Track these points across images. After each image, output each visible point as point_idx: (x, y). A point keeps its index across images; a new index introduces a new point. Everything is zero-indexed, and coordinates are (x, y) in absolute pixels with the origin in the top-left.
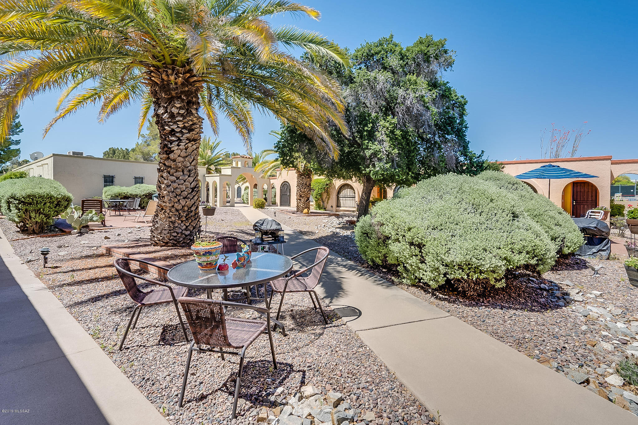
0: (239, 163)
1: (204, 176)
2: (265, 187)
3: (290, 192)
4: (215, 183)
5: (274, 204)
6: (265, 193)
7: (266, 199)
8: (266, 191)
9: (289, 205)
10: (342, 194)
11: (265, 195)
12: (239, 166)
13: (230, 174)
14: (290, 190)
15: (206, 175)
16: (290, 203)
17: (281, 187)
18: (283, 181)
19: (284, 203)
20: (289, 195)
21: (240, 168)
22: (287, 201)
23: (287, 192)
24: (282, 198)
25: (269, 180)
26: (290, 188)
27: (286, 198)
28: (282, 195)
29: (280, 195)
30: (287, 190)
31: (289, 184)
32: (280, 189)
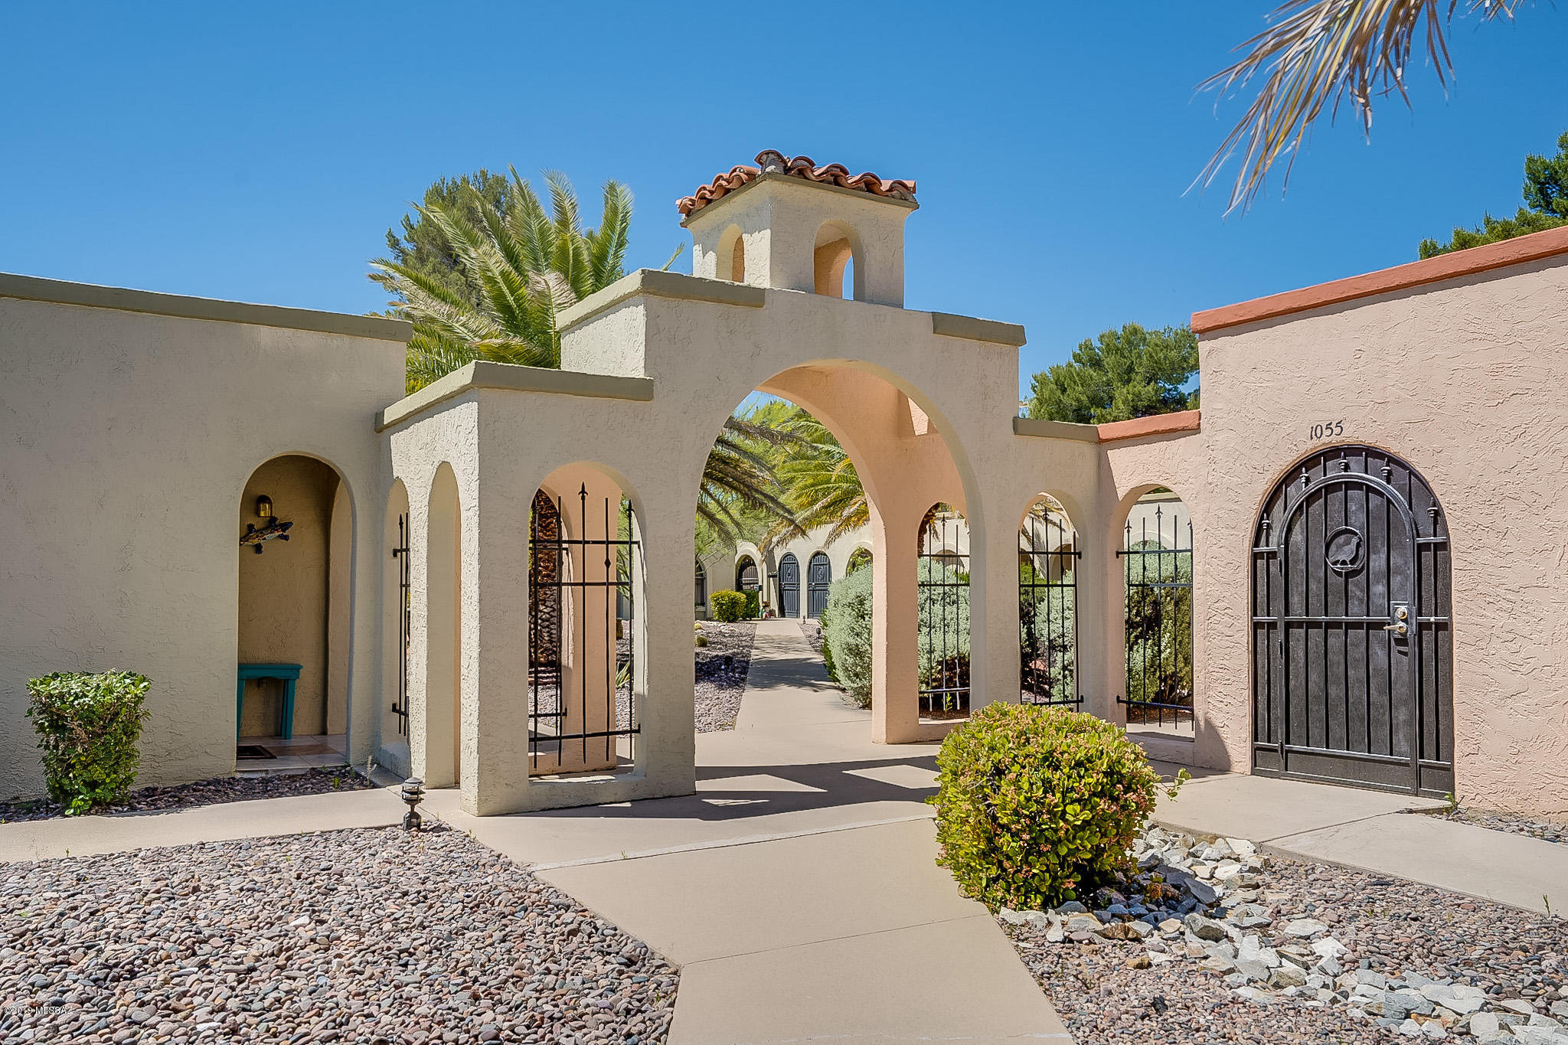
0: (758, 248)
1: (378, 422)
3: (1430, 595)
9: (1423, 775)
12: (759, 273)
13: (633, 367)
14: (1431, 553)
16: (1430, 738)
17: (1260, 532)
18: (1308, 446)
19: (1316, 731)
20: (1422, 626)
21: (756, 297)
22: (1380, 714)
23: (1379, 589)
24: (1279, 663)
25: (1087, 450)
26: (1426, 524)
27: (1356, 674)
28: (1288, 625)
29: (1256, 626)
30: (1378, 562)
31: (1417, 486)
32: (1256, 557)
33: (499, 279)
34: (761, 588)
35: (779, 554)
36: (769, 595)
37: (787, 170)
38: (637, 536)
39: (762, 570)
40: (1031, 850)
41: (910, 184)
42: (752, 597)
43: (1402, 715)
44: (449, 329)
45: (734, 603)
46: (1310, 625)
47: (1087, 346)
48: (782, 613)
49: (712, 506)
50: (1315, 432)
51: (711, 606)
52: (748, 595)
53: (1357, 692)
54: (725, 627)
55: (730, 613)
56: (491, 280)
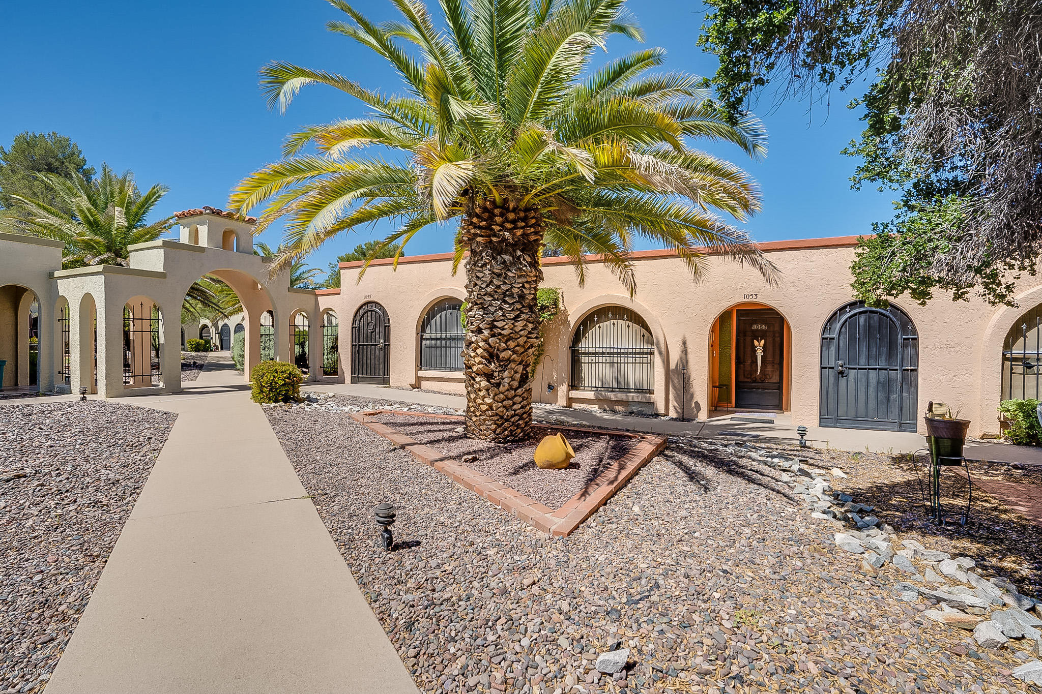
0: (203, 231)
1: (51, 275)
2: (302, 322)
3: (387, 337)
4: (87, 301)
5: (332, 372)
6: (300, 339)
7: (301, 361)
8: (305, 335)
9: (385, 380)
10: (587, 344)
11: (302, 345)
12: (203, 242)
13: (160, 268)
14: (387, 328)
15: (57, 274)
16: (386, 371)
17: (354, 322)
18: (364, 301)
19: (365, 372)
20: (385, 345)
21: (202, 250)
22: (377, 366)
23: (377, 336)
24: (357, 355)
25: (313, 297)
26: (386, 322)
27: (373, 357)
28: (359, 345)
29: (353, 345)
30: (377, 330)
31: (385, 312)
32: (353, 328)
33: (86, 211)
34: (212, 338)
35: (220, 324)
36: (216, 340)
37: (213, 213)
38: (161, 317)
39: (212, 330)
40: (271, 390)
41: (255, 219)
42: (208, 342)
43: (381, 366)
44: (60, 229)
45: (198, 344)
46: (363, 345)
47: (360, 247)
48: (222, 349)
49: (187, 305)
50: (366, 297)
51: (187, 345)
52: (205, 341)
53: (373, 362)
54: (194, 354)
55: (197, 348)
56: (82, 211)
